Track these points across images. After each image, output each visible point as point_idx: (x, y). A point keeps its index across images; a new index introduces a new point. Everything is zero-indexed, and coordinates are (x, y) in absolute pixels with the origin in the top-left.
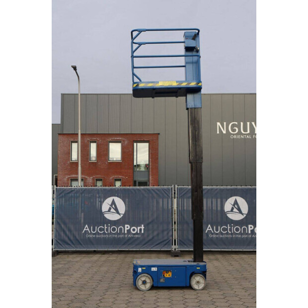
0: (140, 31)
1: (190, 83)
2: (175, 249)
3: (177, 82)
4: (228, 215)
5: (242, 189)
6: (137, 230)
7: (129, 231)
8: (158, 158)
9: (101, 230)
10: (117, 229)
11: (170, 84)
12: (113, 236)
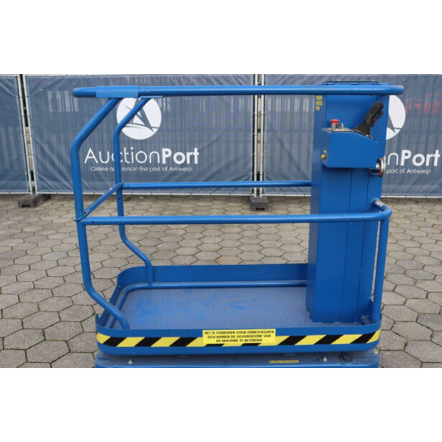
2: (258, 195)
6: (185, 157)
7: (170, 160)
10: (149, 157)
12: (141, 169)
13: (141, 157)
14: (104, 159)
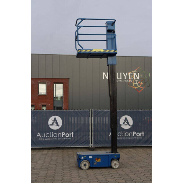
0: (82, 19)
1: (111, 51)
2: (91, 146)
3: (103, 50)
4: (122, 126)
5: (130, 111)
6: (69, 135)
7: (64, 136)
8: (68, 93)
9: (48, 135)
10: (57, 135)
11: (100, 51)
12: (55, 139)
13: (55, 135)
14: (43, 136)
